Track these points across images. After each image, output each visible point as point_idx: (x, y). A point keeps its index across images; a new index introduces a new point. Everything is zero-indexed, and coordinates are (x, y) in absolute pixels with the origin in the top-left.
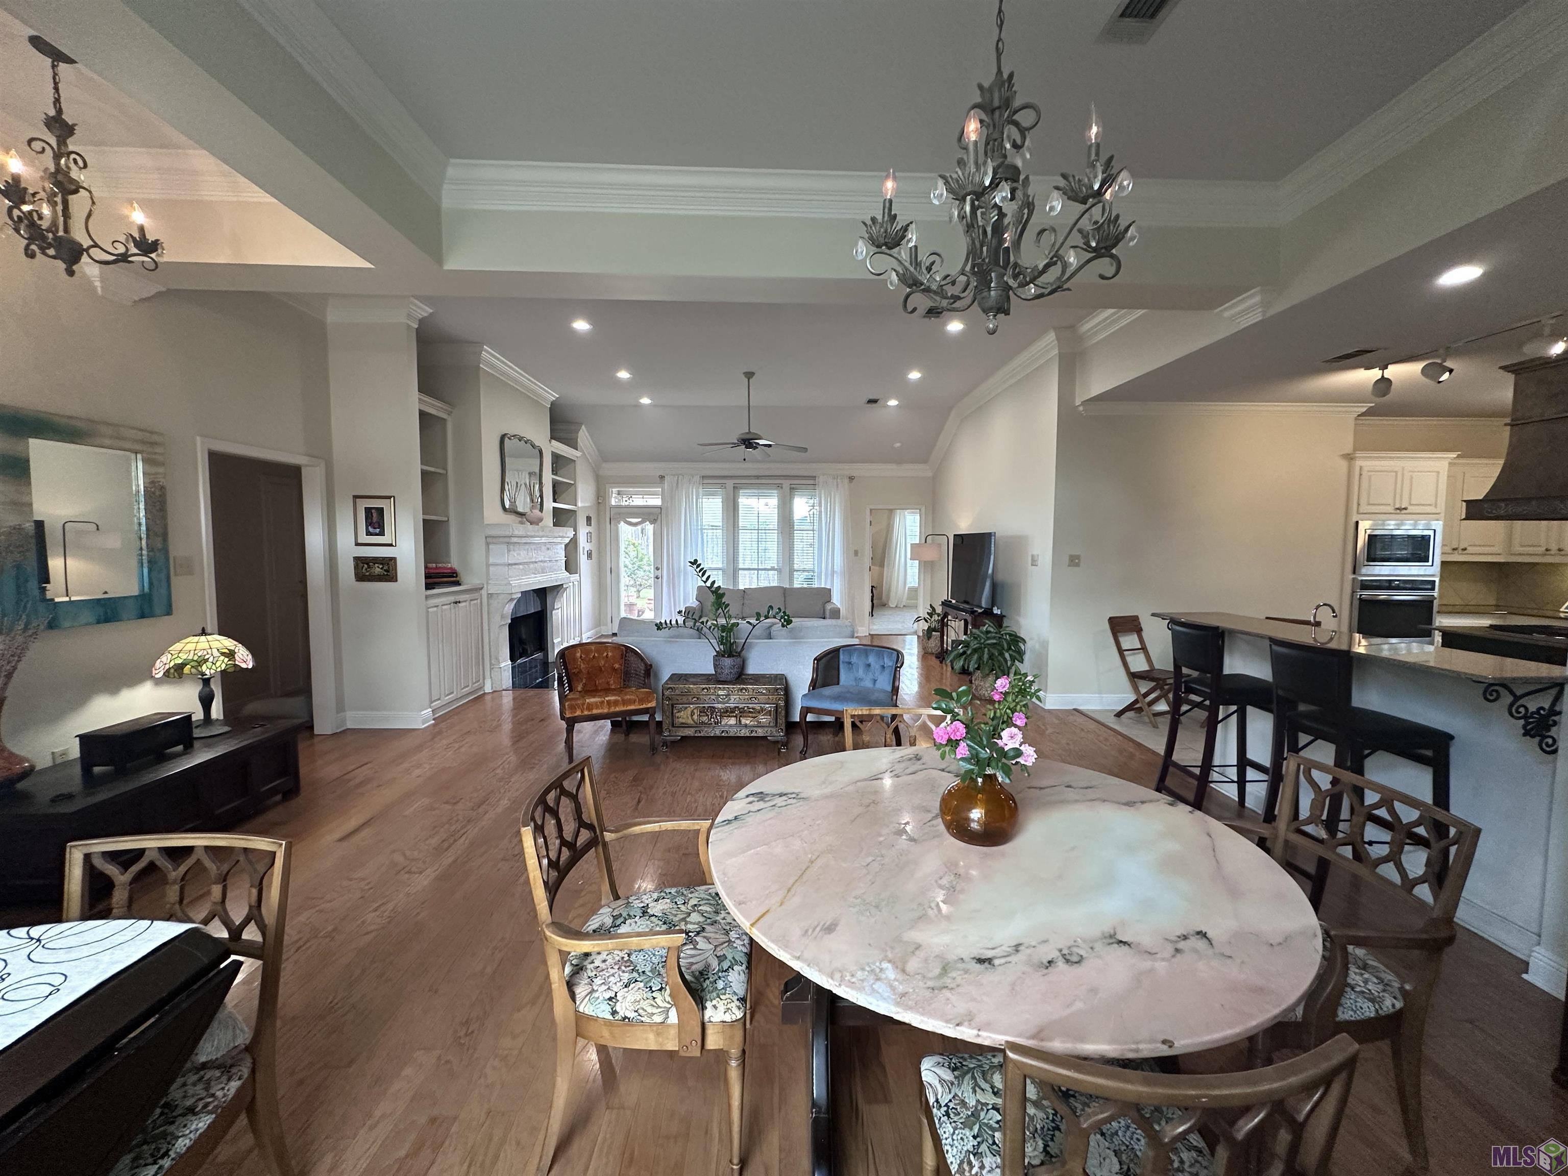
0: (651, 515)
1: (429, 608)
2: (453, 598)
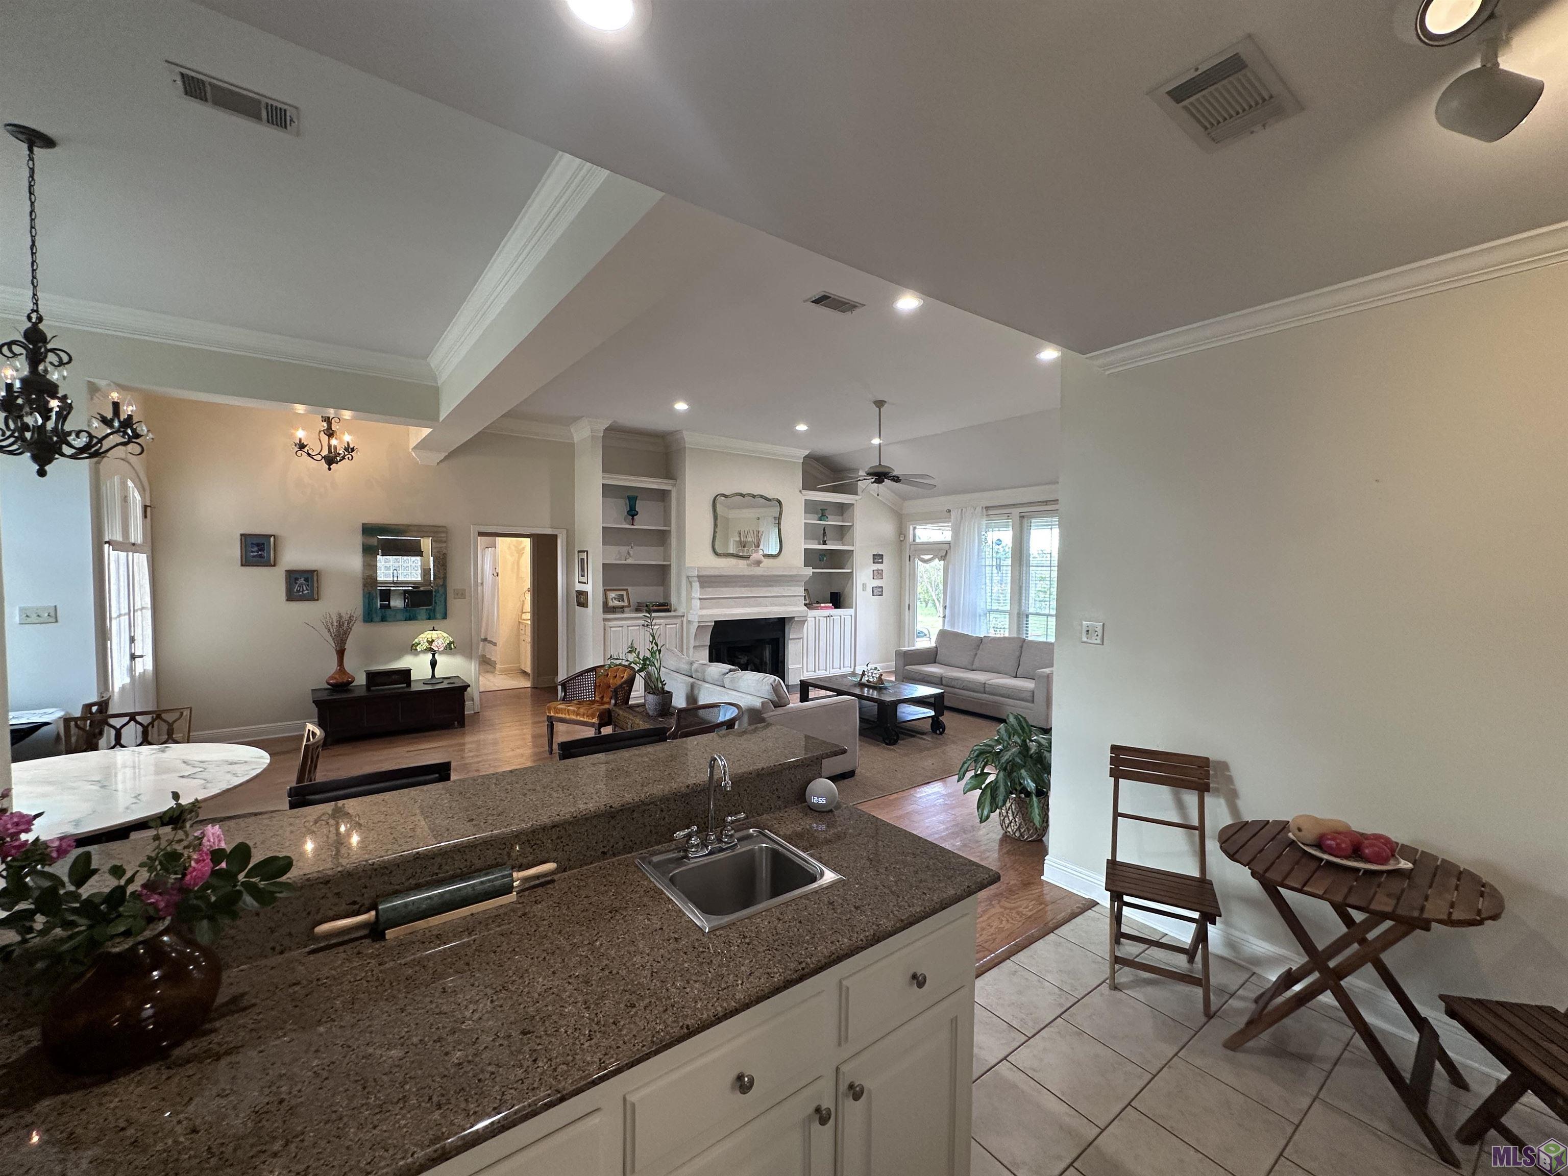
0: (943, 552)
1: (611, 627)
2: (642, 621)
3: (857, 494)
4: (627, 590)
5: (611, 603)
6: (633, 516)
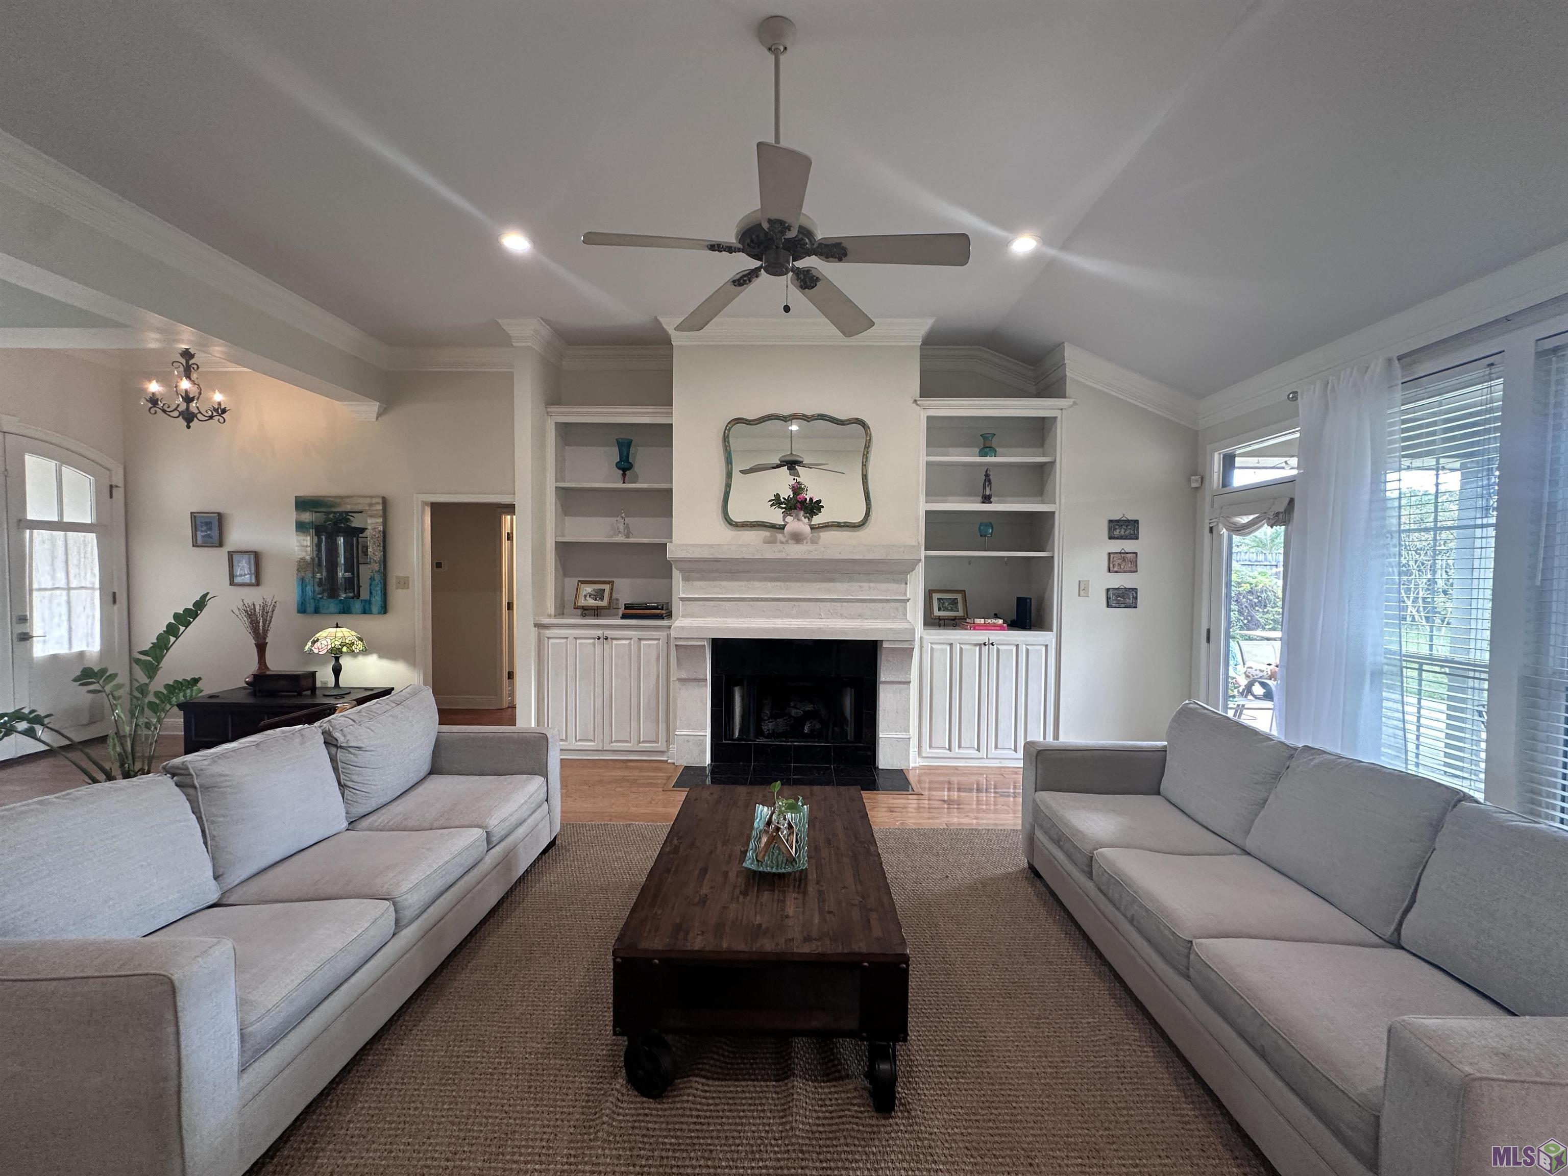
1: (548, 638)
2: (599, 633)
3: (1064, 396)
4: (611, 583)
5: (582, 602)
6: (624, 470)
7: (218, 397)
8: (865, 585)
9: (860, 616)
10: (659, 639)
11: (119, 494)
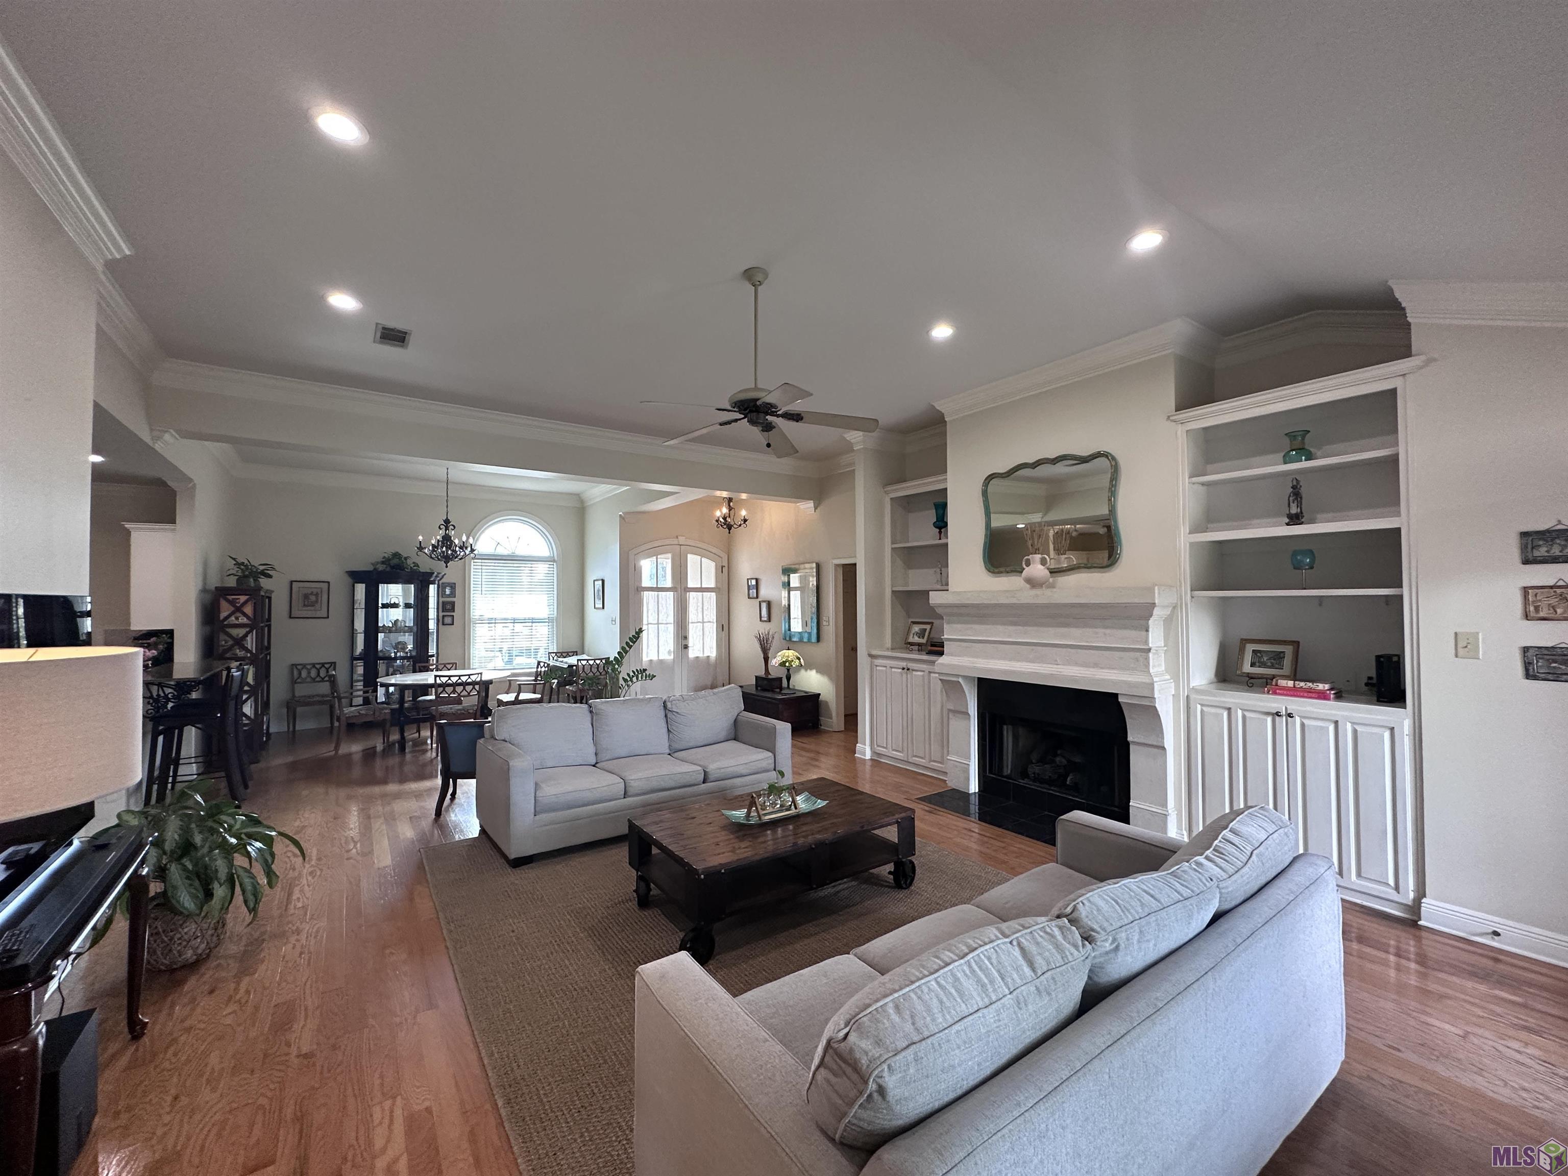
1: (877, 666)
2: (904, 664)
3: (1408, 354)
4: (932, 623)
5: (911, 640)
6: (940, 528)
7: (743, 513)
8: (1101, 631)
9: (1096, 665)
10: (924, 671)
11: (725, 570)
